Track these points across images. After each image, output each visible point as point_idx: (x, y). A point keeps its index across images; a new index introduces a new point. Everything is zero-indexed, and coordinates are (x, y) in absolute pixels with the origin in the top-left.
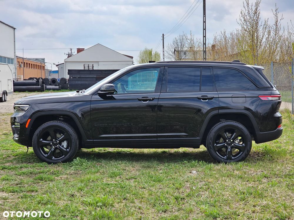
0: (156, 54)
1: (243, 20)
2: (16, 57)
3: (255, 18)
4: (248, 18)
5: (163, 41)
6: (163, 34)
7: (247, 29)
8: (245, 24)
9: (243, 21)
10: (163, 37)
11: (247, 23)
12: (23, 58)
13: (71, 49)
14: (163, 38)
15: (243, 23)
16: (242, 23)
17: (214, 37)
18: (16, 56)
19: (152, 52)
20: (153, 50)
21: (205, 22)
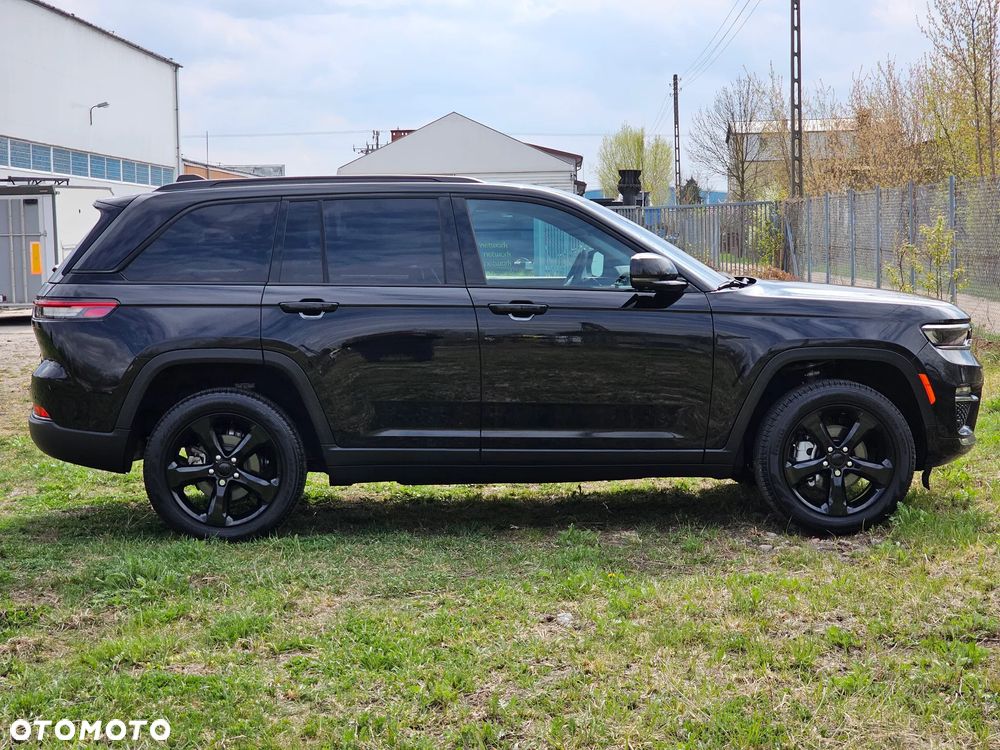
0: (657, 146)
1: (939, 19)
2: (182, 164)
3: (982, 12)
4: (960, 11)
5: (676, 99)
6: (675, 76)
7: (956, 52)
8: (947, 32)
9: (940, 24)
10: (676, 84)
11: (955, 28)
12: (206, 166)
13: (378, 133)
14: (676, 89)
15: (942, 29)
16: (937, 32)
17: (852, 85)
18: (183, 160)
19: (645, 140)
20: (646, 133)
21: (798, 28)
